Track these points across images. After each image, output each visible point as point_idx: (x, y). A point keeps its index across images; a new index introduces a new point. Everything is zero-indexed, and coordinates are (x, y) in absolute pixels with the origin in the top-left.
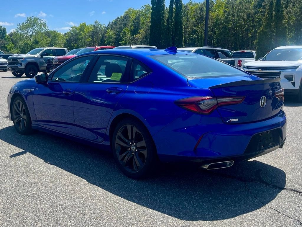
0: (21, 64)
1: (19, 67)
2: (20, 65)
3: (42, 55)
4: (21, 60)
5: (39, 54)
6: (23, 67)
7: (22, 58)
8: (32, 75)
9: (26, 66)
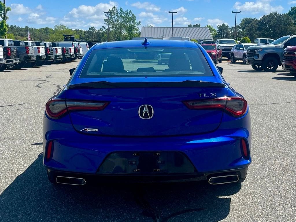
0: (258, 56)
1: (256, 59)
2: (256, 57)
3: (286, 45)
4: (259, 50)
5: (282, 43)
6: (260, 59)
7: (260, 49)
8: (270, 68)
9: (263, 59)
